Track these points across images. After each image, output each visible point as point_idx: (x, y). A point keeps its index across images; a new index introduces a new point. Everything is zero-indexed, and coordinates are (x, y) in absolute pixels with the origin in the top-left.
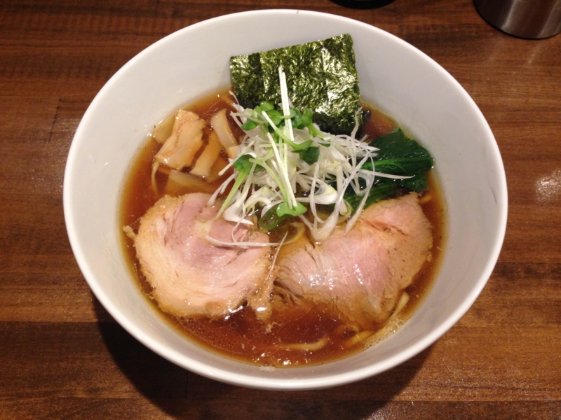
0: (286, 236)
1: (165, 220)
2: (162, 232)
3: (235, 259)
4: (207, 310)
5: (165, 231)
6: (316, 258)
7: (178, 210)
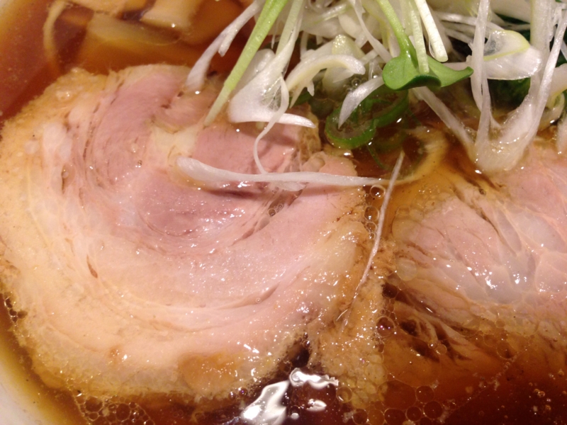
0: (400, 162)
1: (67, 126)
2: (57, 157)
3: (264, 224)
4: (182, 379)
5: (66, 154)
6: (495, 217)
7: (104, 102)
